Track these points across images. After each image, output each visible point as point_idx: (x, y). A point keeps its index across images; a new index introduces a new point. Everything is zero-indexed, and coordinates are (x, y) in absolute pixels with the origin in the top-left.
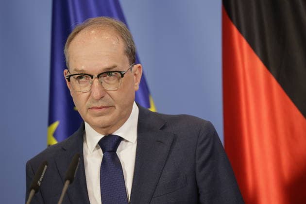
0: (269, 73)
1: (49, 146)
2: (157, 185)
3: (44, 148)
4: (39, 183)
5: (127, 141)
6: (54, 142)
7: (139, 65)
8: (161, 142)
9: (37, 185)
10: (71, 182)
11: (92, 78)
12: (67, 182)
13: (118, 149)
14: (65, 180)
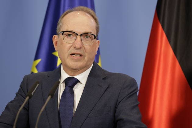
0: (175, 57)
1: (32, 73)
2: (91, 111)
3: (29, 73)
4: (32, 93)
5: (81, 83)
6: (36, 71)
7: (99, 40)
8: (101, 86)
9: (31, 95)
10: (52, 97)
11: (77, 36)
12: (50, 97)
13: (75, 87)
14: (49, 96)
